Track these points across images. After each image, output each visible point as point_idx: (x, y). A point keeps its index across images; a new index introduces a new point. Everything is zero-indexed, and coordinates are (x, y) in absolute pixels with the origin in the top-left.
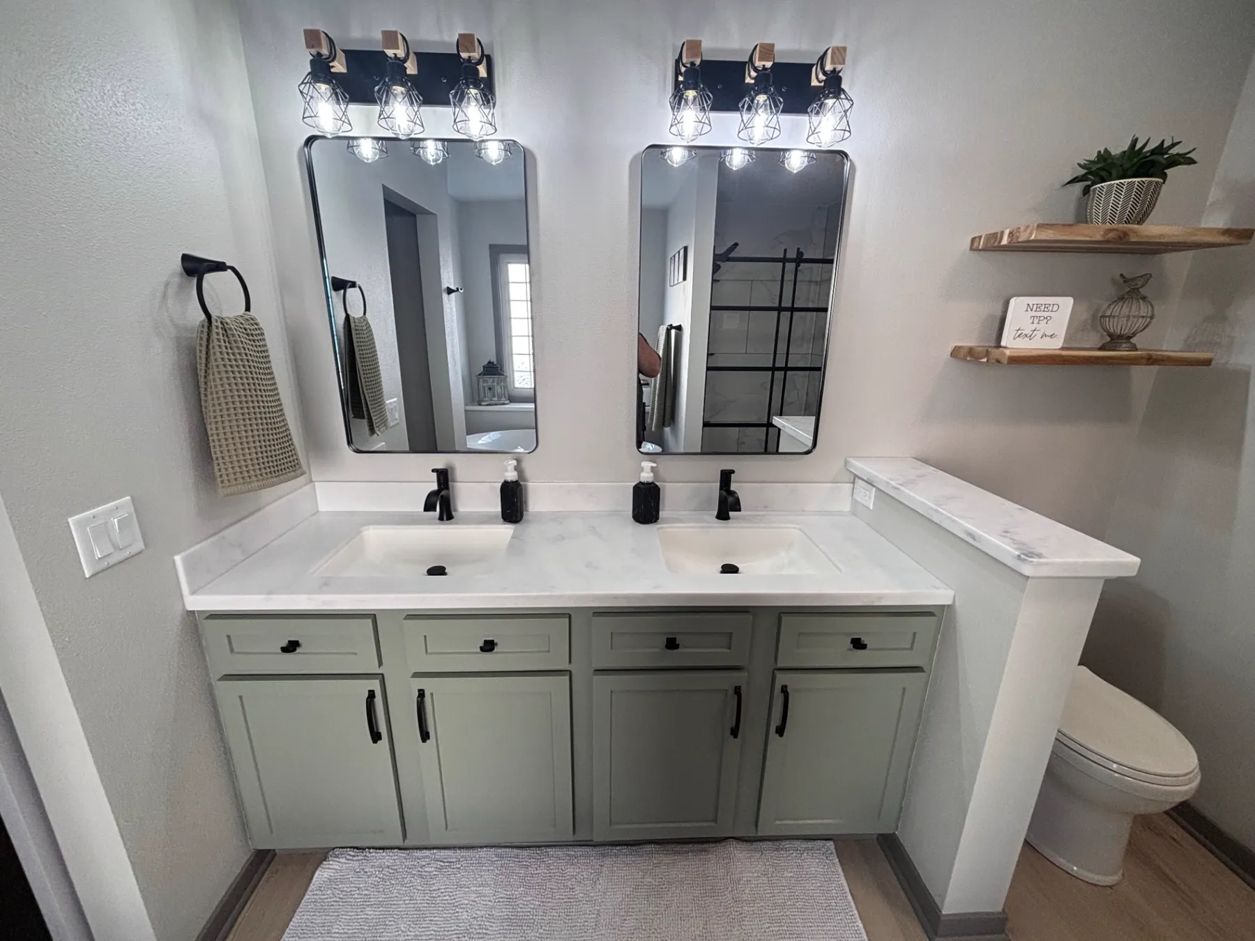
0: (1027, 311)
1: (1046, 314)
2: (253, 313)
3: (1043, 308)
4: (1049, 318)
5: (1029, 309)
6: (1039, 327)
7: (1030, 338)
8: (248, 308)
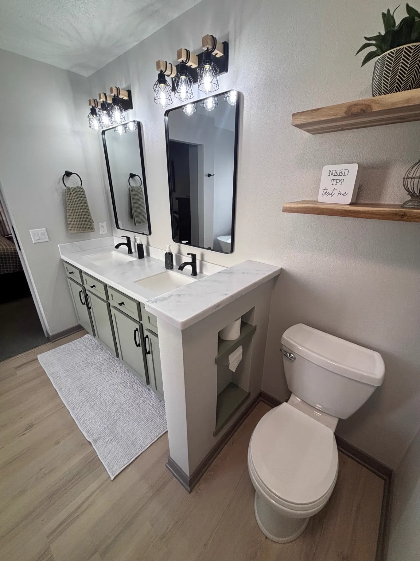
0: (329, 176)
1: (340, 178)
2: (82, 186)
3: (338, 173)
4: (342, 180)
5: (330, 175)
6: (336, 187)
7: (331, 195)
8: (81, 185)
